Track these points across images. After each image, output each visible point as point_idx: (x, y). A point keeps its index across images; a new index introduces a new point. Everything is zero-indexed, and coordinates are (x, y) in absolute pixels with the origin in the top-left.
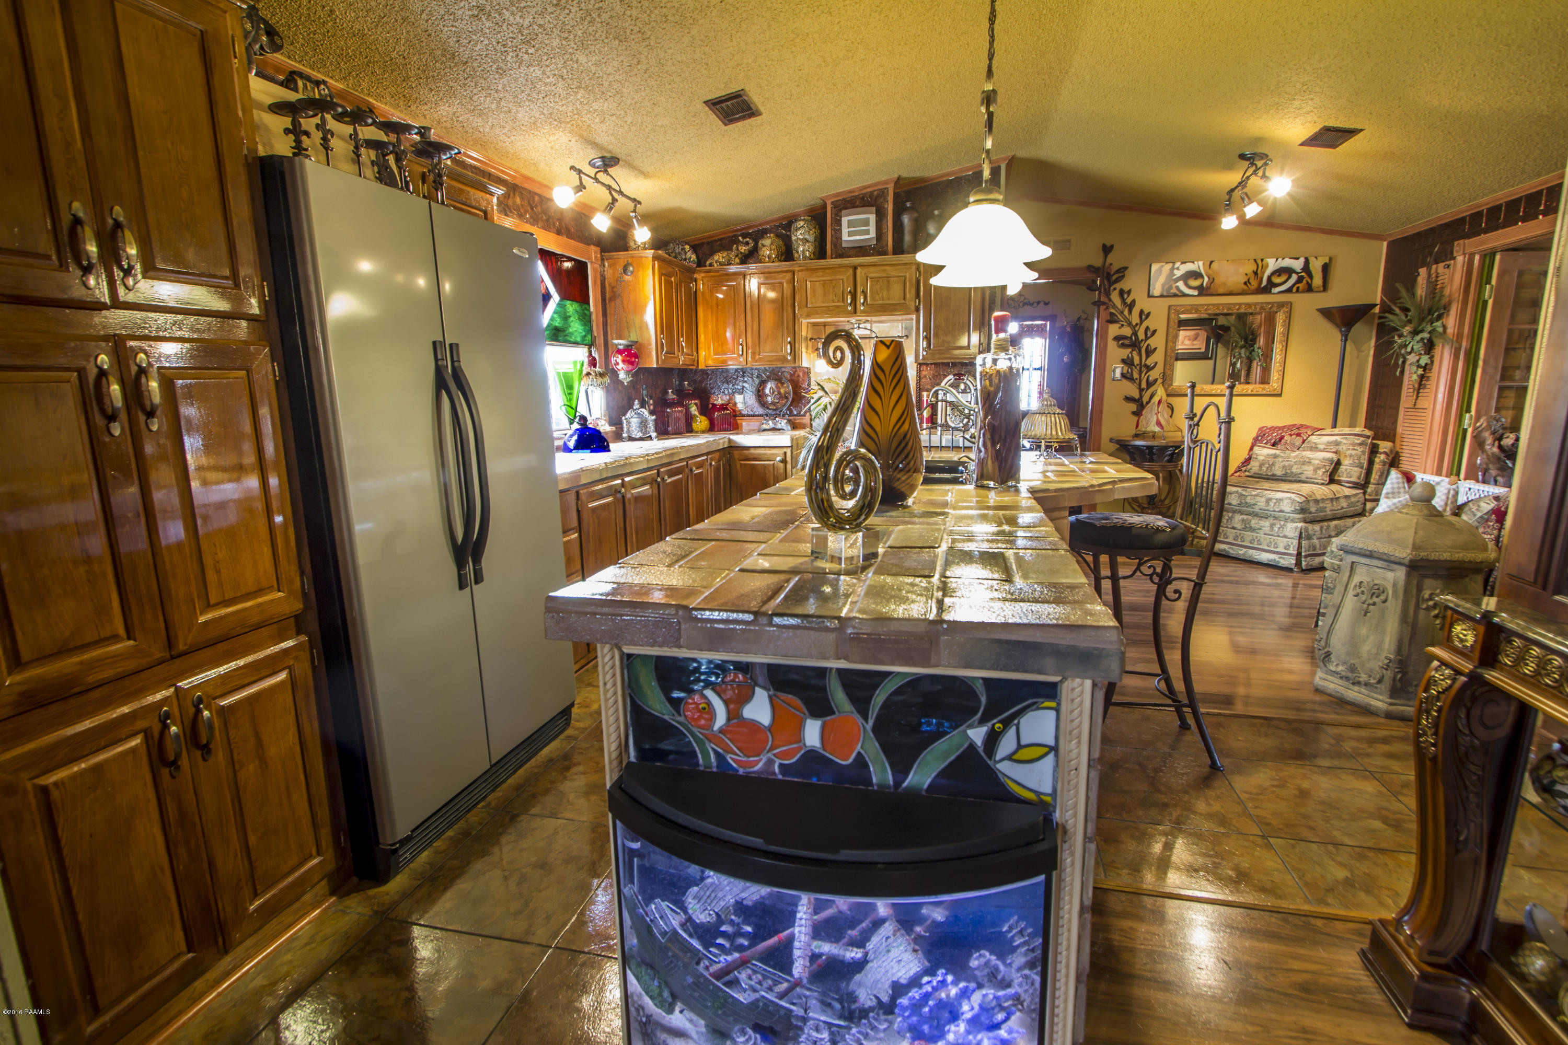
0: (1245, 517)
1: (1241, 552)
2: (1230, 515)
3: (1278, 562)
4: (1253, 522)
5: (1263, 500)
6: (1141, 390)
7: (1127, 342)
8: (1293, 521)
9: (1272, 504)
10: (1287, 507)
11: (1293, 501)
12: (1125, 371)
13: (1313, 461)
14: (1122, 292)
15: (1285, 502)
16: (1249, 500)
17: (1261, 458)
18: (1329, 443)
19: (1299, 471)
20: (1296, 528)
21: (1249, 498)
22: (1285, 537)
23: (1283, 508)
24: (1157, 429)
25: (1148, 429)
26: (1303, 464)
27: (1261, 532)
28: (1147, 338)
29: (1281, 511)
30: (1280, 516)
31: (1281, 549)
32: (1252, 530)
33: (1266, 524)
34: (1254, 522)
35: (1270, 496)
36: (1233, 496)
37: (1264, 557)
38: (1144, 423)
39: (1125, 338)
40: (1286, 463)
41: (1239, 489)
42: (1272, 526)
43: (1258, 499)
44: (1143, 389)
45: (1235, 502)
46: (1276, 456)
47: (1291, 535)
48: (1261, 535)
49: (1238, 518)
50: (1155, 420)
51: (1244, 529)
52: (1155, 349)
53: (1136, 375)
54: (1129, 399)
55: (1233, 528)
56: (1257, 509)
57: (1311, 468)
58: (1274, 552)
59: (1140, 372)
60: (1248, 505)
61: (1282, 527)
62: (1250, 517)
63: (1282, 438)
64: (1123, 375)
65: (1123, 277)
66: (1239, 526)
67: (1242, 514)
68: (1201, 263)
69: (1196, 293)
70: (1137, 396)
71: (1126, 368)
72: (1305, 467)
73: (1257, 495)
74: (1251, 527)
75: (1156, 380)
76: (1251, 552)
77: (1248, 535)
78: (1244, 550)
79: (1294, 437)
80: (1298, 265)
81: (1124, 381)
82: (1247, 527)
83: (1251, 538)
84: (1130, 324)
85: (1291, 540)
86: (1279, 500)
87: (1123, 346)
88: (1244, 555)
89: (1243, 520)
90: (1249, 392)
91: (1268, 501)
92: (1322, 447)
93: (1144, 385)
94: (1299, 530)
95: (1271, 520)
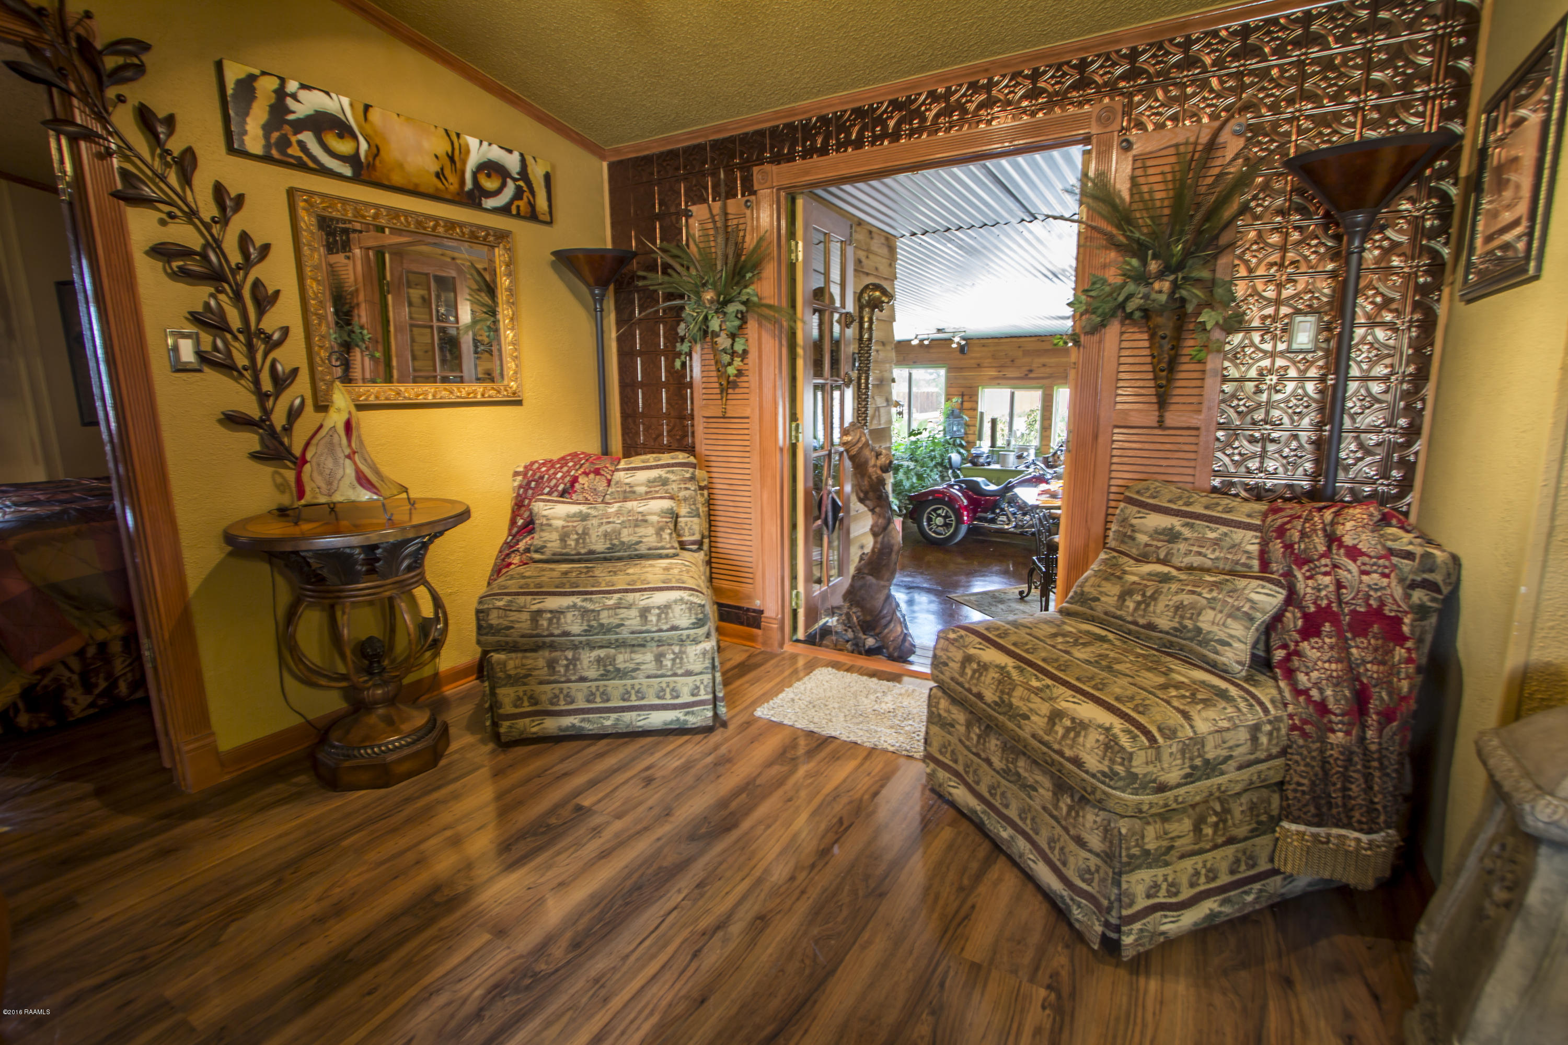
0: (602, 653)
1: (609, 721)
2: (570, 654)
3: (686, 722)
4: (620, 658)
5: (634, 613)
6: (262, 397)
7: (193, 266)
8: (696, 641)
9: (653, 619)
10: (681, 618)
11: (691, 606)
12: (206, 346)
13: (649, 518)
14: (145, 117)
15: (677, 609)
16: (605, 618)
17: (559, 523)
18: (650, 482)
19: (634, 539)
20: (704, 653)
21: (604, 614)
22: (689, 673)
23: (677, 622)
24: (365, 496)
25: (338, 498)
26: (636, 526)
27: (640, 674)
28: (248, 263)
29: (674, 628)
30: (672, 638)
31: (686, 698)
32: (621, 674)
33: (646, 658)
34: (622, 659)
35: (643, 603)
36: (569, 616)
37: (657, 719)
38: (320, 481)
39: (186, 253)
40: (609, 528)
41: (577, 600)
42: (659, 658)
43: (624, 613)
44: (267, 395)
45: (576, 628)
46: (584, 517)
47: (697, 667)
48: (641, 681)
49: (587, 657)
50: (350, 471)
51: (605, 676)
52: (277, 293)
53: (241, 360)
54: (233, 420)
55: (583, 679)
56: (625, 634)
57: (651, 531)
58: (674, 707)
59: (251, 350)
60: (605, 629)
61: (679, 656)
62: (612, 651)
63: (575, 480)
64: (202, 356)
65: (140, 69)
66: (592, 673)
67: (593, 648)
68: (345, 101)
69: (347, 171)
70: (255, 412)
71: (206, 339)
72: (642, 531)
73: (618, 606)
74: (618, 670)
75: (295, 371)
76: (628, 717)
77: (615, 686)
78: (614, 716)
79: (592, 476)
80: (512, 162)
81: (211, 375)
82: (610, 671)
83: (622, 690)
84: (192, 215)
85: (698, 678)
86: (665, 609)
87: (184, 275)
88: (614, 726)
89: (599, 660)
90: (479, 398)
91: (644, 613)
92: (642, 489)
93: (267, 385)
94: (708, 656)
95: (653, 648)
